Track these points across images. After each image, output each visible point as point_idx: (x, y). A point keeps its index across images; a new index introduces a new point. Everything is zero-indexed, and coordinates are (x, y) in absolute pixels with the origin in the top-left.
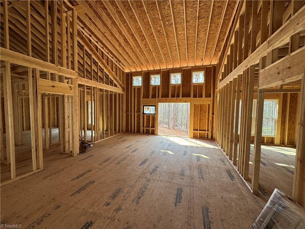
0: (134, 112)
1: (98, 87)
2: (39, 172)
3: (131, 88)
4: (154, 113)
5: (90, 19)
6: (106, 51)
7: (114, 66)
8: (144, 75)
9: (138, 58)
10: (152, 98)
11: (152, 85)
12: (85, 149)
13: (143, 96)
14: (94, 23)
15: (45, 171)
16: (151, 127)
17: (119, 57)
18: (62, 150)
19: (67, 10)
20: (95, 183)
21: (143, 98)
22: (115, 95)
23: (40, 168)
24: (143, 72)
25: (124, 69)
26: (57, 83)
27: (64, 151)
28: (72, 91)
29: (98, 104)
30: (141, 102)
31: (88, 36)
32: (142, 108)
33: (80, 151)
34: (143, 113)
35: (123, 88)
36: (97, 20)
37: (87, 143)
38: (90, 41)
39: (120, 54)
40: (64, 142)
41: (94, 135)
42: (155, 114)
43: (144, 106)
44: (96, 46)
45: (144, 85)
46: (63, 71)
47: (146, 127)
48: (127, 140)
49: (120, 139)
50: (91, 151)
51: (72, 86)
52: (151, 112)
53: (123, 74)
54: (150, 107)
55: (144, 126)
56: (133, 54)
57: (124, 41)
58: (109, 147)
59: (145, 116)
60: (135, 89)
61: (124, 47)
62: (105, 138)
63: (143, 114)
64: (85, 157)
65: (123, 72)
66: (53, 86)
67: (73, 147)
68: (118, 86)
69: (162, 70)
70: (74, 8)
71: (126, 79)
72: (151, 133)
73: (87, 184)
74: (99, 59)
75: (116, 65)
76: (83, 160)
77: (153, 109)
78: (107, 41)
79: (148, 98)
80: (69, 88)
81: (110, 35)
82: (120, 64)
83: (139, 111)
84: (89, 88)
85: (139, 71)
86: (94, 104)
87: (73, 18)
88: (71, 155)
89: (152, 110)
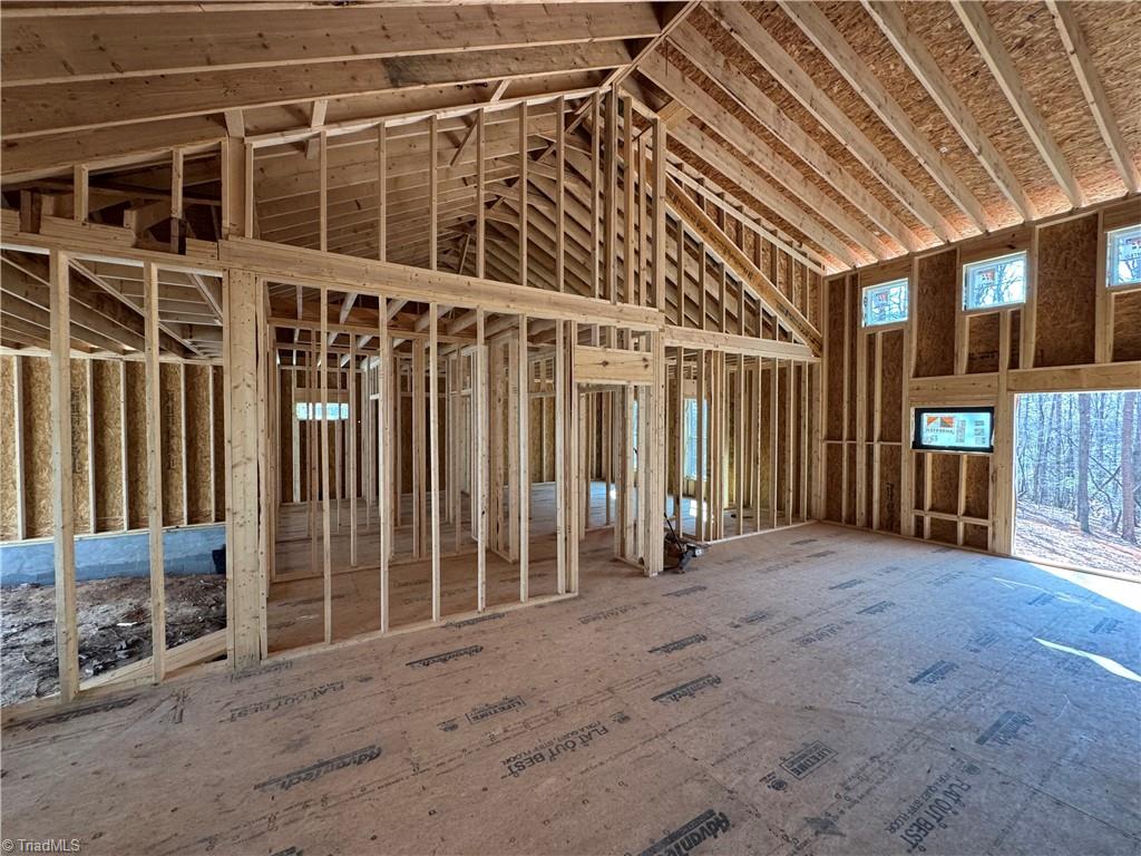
0: (870, 438)
1: (720, 349)
2: (570, 599)
3: (853, 335)
4: (987, 446)
5: (703, 127)
6: (749, 217)
7: (780, 261)
8: (921, 272)
9: (889, 202)
10: (970, 370)
11: (971, 312)
12: (681, 560)
13: (918, 366)
14: (714, 136)
15: (583, 602)
16: (964, 515)
17: (801, 225)
18: (617, 549)
19: (640, 132)
20: (724, 689)
21: (917, 375)
22: (783, 373)
23: (573, 589)
24: (917, 258)
25: (819, 264)
26: (614, 354)
27: (623, 555)
28: (650, 369)
29: (721, 409)
30: (905, 394)
31: (694, 185)
32: (913, 419)
33: (665, 563)
34: (917, 444)
35: (815, 341)
36: (725, 124)
37: (685, 542)
38: (699, 199)
39: (808, 210)
40: (622, 525)
41: (705, 519)
42: (991, 450)
43: (919, 412)
44: (718, 209)
45: (921, 315)
46: (628, 315)
47: (932, 509)
48: (833, 552)
49: (804, 546)
50: (697, 569)
51: (649, 355)
52: (962, 441)
53: (815, 287)
54: (960, 416)
55: (919, 505)
56: (868, 192)
57: (825, 156)
58: (761, 568)
59: (929, 456)
60: (871, 340)
61: (826, 178)
62: (744, 532)
63: (914, 447)
64: (680, 588)
65: (816, 276)
66: (605, 363)
67: (647, 547)
68: (796, 335)
69: (1038, 227)
70: (659, 118)
71: (830, 305)
72: (966, 543)
73: (698, 681)
74: (726, 250)
75: (788, 257)
76: (677, 594)
77: (978, 423)
78: (757, 178)
79: (949, 371)
80: (643, 364)
81: (770, 155)
82: (805, 248)
83: (892, 431)
84: (693, 355)
85: (896, 256)
86: (709, 410)
87: (654, 149)
88: (640, 569)
89: (970, 429)
